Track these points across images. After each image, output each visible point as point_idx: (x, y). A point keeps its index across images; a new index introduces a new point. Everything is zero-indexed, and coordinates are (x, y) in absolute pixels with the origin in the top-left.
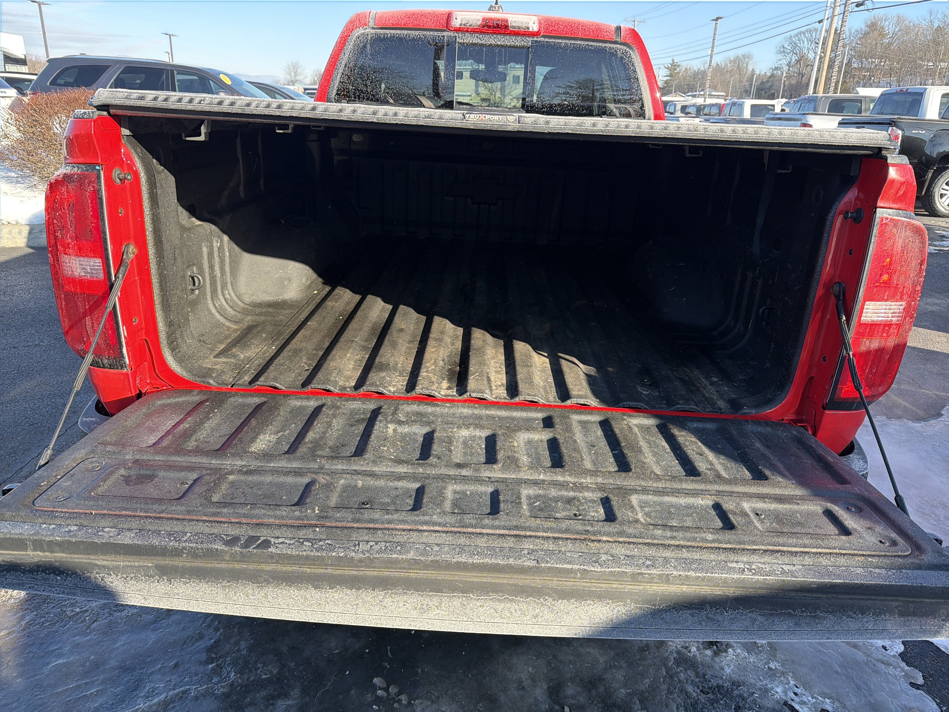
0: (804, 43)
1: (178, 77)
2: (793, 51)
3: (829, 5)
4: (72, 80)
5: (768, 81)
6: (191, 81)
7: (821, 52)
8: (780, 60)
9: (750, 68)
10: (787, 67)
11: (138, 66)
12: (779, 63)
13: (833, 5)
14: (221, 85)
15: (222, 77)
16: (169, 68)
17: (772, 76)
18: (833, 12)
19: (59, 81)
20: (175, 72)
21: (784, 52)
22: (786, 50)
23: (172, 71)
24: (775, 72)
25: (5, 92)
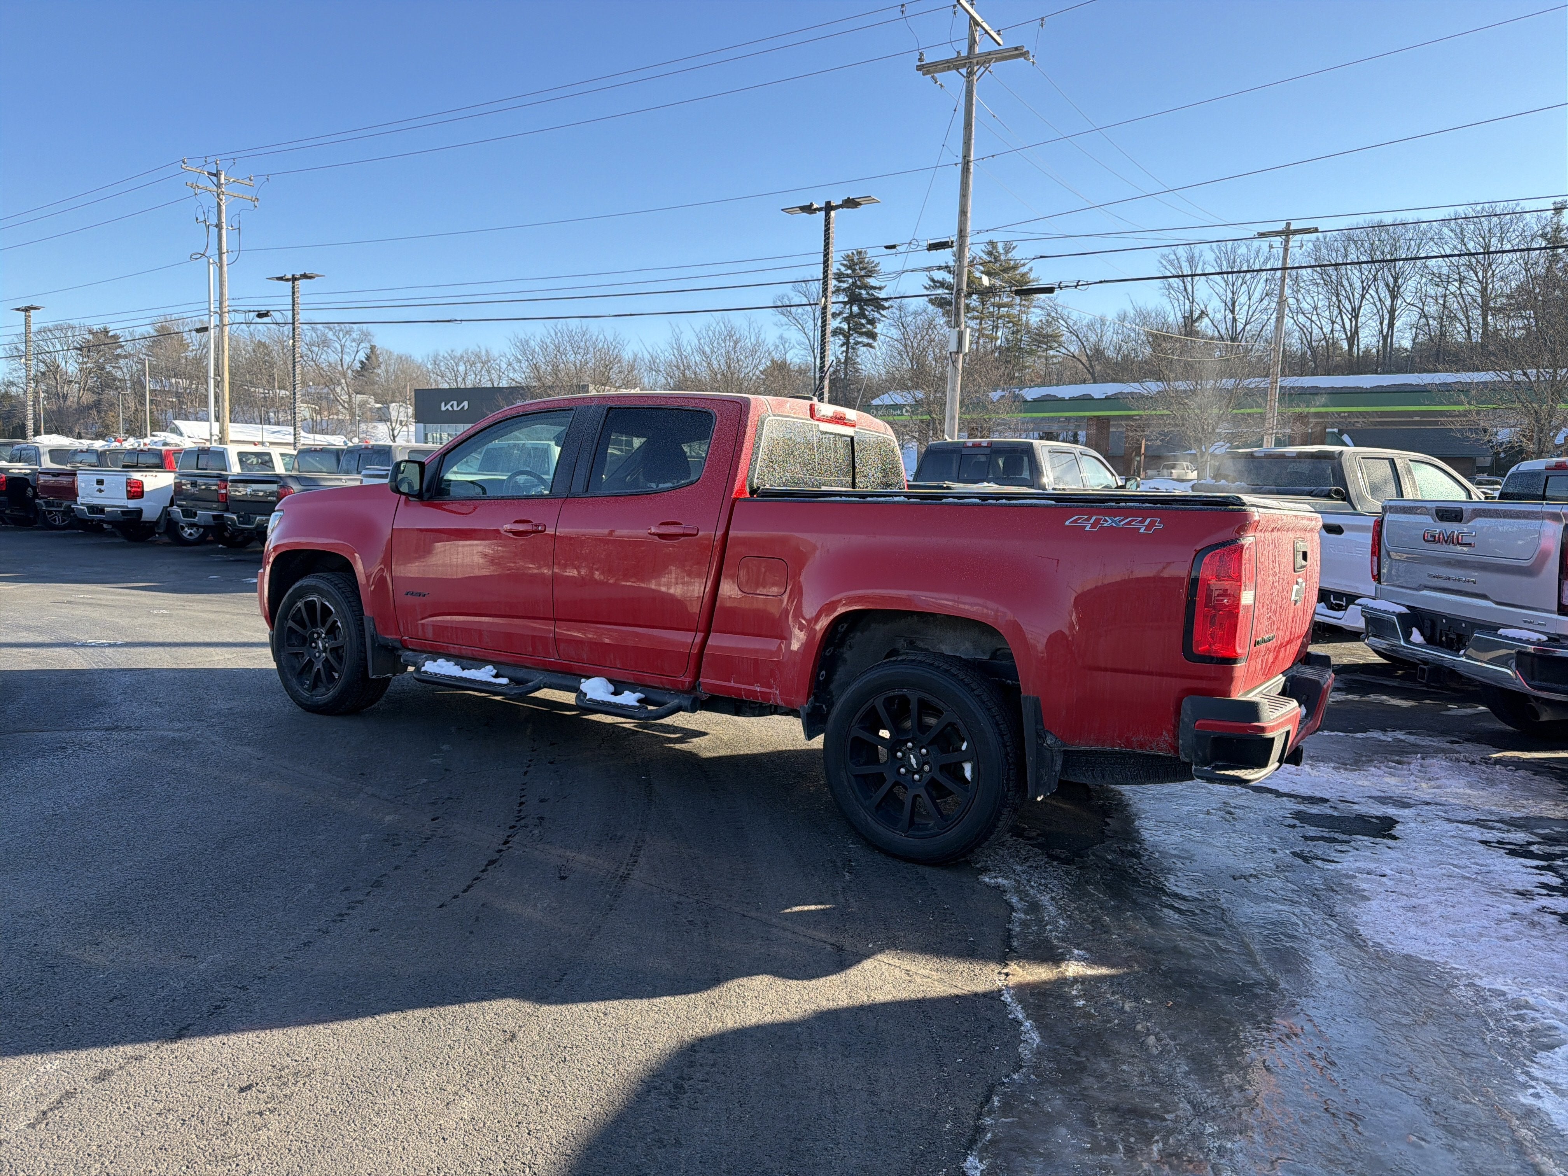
3: (212, 309)
7: (215, 375)
13: (218, 310)
18: (221, 320)
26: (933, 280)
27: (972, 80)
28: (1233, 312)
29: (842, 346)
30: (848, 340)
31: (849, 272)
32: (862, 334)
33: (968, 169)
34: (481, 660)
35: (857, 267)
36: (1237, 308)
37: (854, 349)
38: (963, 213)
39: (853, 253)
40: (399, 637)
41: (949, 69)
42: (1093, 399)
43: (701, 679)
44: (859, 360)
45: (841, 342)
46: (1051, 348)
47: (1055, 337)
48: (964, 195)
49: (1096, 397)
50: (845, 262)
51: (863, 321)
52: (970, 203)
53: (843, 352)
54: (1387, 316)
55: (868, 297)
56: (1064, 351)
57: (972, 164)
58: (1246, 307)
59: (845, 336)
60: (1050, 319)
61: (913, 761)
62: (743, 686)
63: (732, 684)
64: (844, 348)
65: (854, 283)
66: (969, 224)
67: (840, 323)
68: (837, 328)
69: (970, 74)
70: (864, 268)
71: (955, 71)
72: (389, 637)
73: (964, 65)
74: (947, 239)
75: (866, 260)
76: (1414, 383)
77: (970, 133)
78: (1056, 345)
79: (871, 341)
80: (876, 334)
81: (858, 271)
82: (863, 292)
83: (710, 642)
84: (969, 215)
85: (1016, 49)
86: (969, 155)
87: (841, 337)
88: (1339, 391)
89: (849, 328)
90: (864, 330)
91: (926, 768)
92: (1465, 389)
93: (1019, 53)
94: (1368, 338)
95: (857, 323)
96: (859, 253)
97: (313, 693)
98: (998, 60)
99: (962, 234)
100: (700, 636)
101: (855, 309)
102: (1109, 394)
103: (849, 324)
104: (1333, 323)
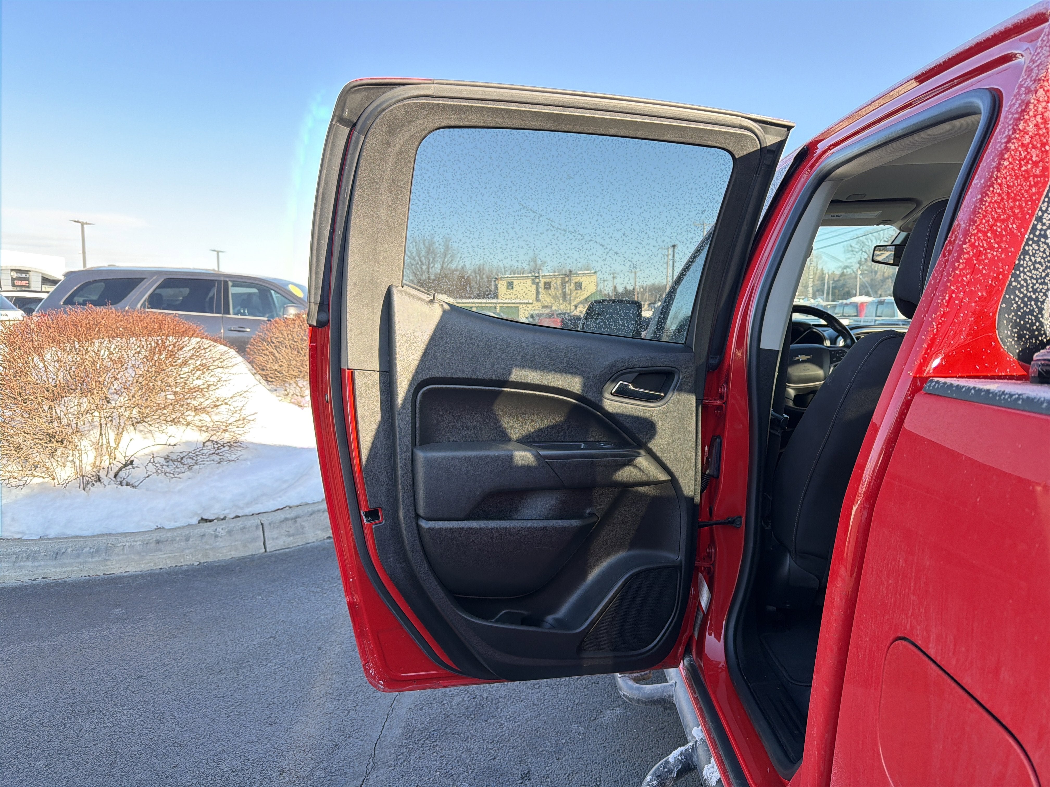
0: (872, 241)
1: (233, 290)
2: (862, 250)
4: (94, 298)
5: (839, 280)
6: (250, 295)
8: (849, 258)
9: (820, 267)
10: (858, 265)
11: (182, 277)
12: (849, 261)
14: (290, 298)
15: (292, 288)
16: (222, 279)
17: (842, 274)
19: (76, 299)
20: (230, 284)
21: (852, 251)
22: (854, 249)
23: (226, 283)
24: (845, 271)
25: (7, 315)
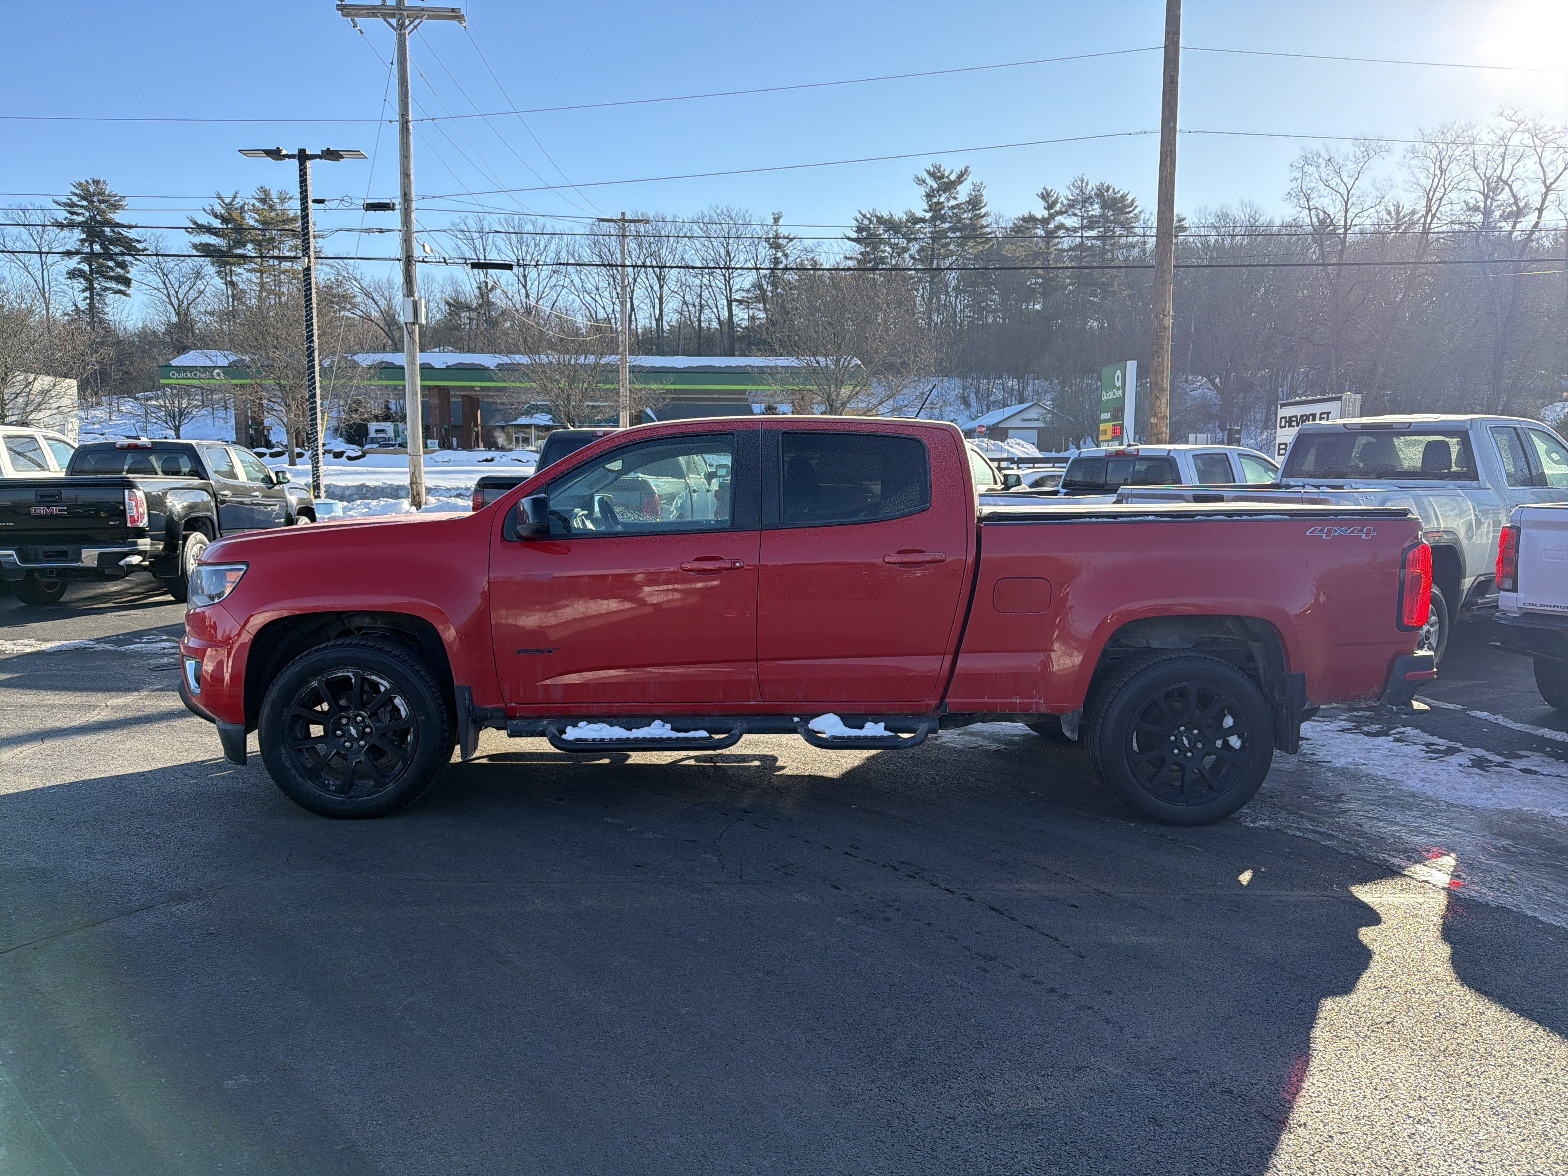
26: (195, 223)
27: (404, 34)
28: (525, 287)
29: (84, 291)
30: (91, 284)
31: (85, 203)
32: (111, 278)
33: (407, 129)
34: (643, 716)
35: (95, 199)
36: (529, 283)
37: (100, 295)
38: (406, 175)
39: (87, 182)
40: (502, 705)
41: (374, 15)
42: (433, 368)
43: (947, 700)
44: (107, 310)
45: (82, 287)
46: (344, 309)
47: (346, 299)
48: (405, 157)
49: (436, 366)
50: (77, 192)
51: (111, 264)
52: (412, 165)
53: (86, 298)
54: (657, 301)
55: (114, 236)
56: (359, 313)
57: (410, 124)
58: (536, 283)
59: (86, 279)
60: (340, 278)
61: (1186, 741)
62: (999, 701)
63: (986, 700)
64: (87, 294)
65: (92, 218)
66: (413, 188)
67: (79, 263)
68: (75, 270)
69: (401, 27)
70: (106, 201)
71: (381, 19)
72: (489, 707)
73: (393, 16)
74: (388, 201)
75: (107, 193)
76: (717, 365)
77: (407, 91)
78: (349, 306)
79: (123, 288)
80: (130, 279)
81: (97, 204)
82: (107, 229)
83: (960, 664)
84: (412, 177)
85: (453, 10)
86: (408, 115)
87: (82, 280)
88: (659, 370)
89: (91, 270)
90: (112, 274)
91: (1200, 745)
92: (773, 371)
93: (455, 15)
94: (644, 320)
95: (102, 265)
96: (96, 182)
97: (352, 793)
98: (429, 17)
99: (406, 197)
100: (949, 658)
101: (97, 248)
102: (450, 364)
103: (90, 265)
104: (614, 304)
